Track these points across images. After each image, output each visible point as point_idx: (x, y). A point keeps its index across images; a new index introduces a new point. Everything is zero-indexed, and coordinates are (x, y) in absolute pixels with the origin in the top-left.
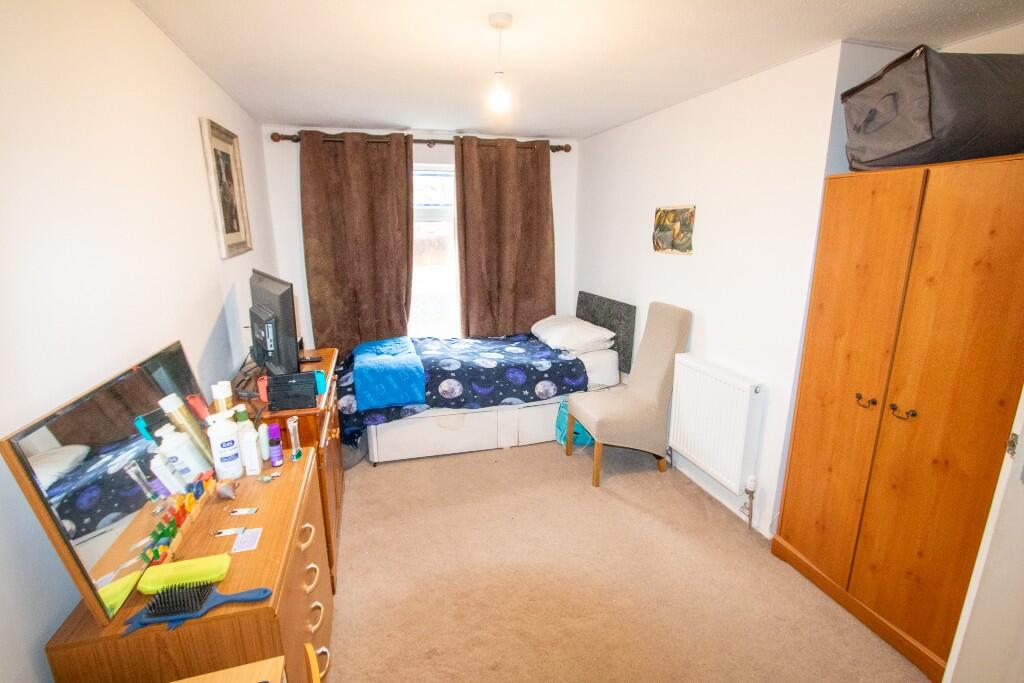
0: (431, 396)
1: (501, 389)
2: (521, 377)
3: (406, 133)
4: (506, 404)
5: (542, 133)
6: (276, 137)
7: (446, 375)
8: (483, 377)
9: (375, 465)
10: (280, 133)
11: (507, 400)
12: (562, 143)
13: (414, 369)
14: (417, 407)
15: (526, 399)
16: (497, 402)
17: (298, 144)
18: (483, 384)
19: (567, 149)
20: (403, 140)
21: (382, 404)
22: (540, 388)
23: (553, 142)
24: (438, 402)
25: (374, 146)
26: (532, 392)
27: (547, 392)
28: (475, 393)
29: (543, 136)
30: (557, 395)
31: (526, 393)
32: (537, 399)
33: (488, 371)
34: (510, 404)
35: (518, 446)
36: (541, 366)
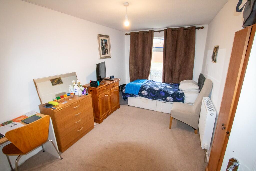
0: (140, 93)
1: (157, 96)
2: (164, 94)
3: (152, 30)
4: (158, 100)
5: (193, 24)
6: (126, 34)
7: (145, 89)
8: (154, 92)
9: (129, 106)
10: (127, 33)
11: (159, 99)
12: (201, 26)
13: (138, 87)
14: (136, 95)
15: (164, 100)
16: (156, 99)
17: (130, 35)
18: (153, 94)
19: (203, 28)
20: (151, 32)
21: (130, 93)
22: (168, 98)
23: (197, 26)
24: (141, 95)
25: (146, 34)
26: (166, 99)
27: (170, 100)
28: (151, 95)
29: (194, 25)
30: (173, 101)
31: (164, 99)
32: (167, 101)
33: (155, 91)
34: (160, 100)
35: (162, 112)
36: (171, 92)
